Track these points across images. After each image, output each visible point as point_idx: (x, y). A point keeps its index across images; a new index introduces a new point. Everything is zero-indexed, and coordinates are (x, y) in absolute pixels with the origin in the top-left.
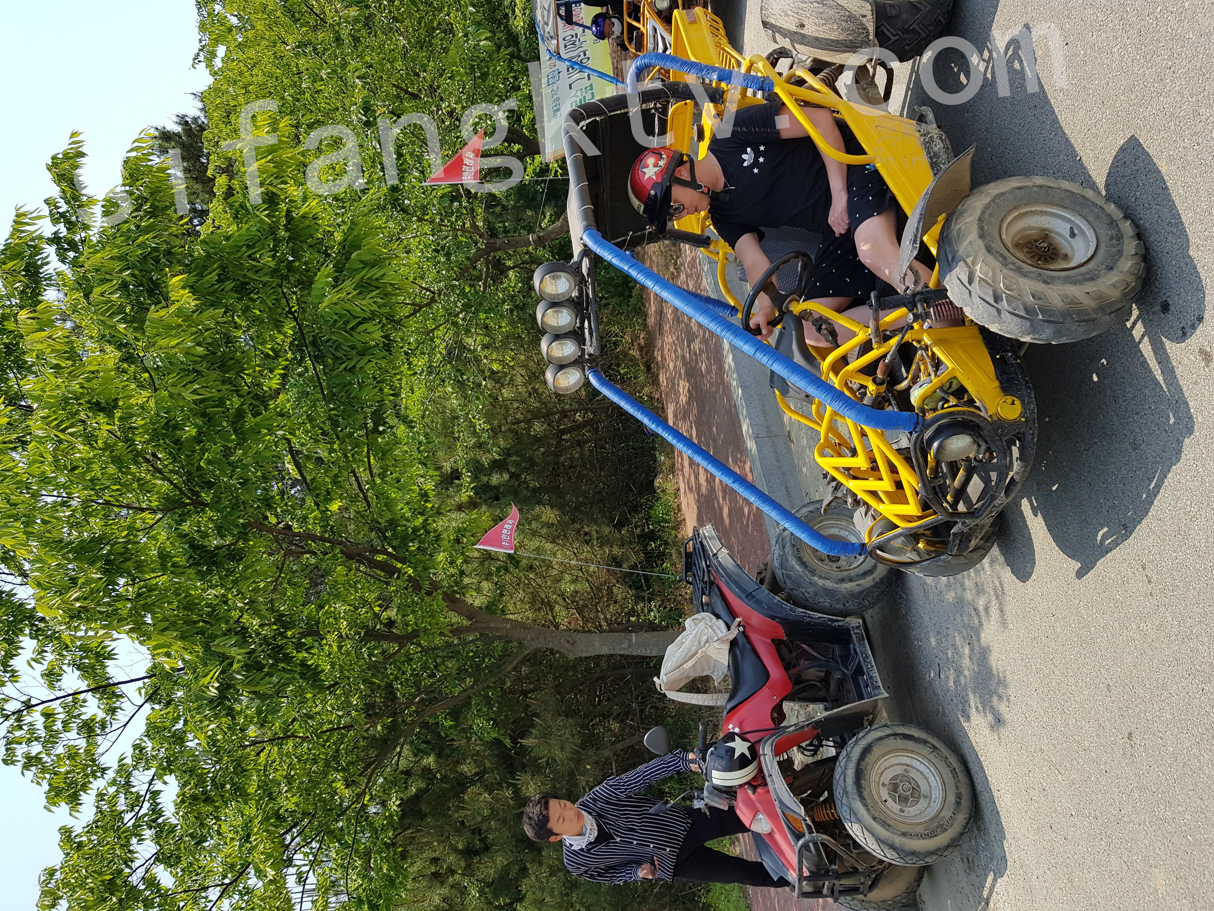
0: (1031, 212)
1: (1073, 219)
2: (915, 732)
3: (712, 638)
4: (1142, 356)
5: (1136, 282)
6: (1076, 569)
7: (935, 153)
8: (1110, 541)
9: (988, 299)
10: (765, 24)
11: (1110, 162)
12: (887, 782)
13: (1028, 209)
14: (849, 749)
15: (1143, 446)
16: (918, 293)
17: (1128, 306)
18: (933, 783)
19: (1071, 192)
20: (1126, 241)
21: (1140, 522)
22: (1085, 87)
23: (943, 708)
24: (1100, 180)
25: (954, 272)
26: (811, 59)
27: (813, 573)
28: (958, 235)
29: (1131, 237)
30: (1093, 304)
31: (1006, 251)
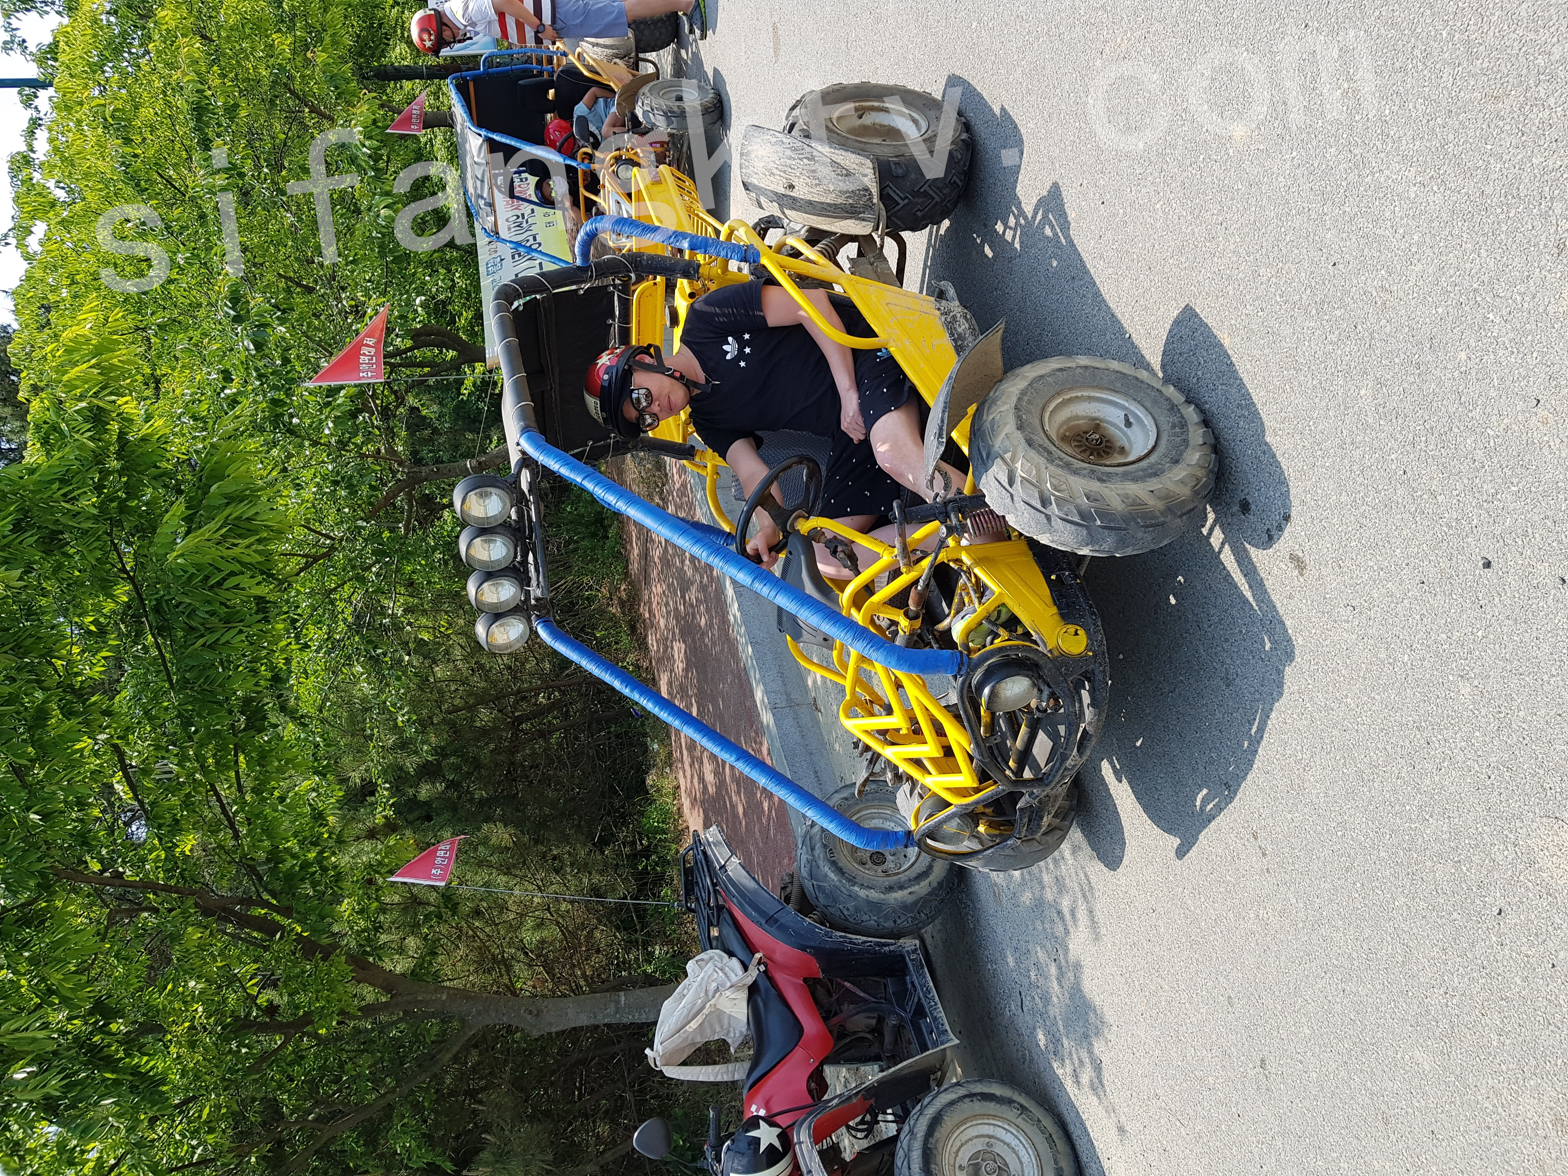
0: (1077, 397)
1: (1127, 405)
2: (997, 1090)
3: (723, 985)
4: (1225, 568)
5: (1207, 477)
6: (1175, 846)
7: (959, 335)
8: (1211, 805)
9: (1033, 503)
10: (746, 186)
11: (1164, 338)
12: (965, 1164)
13: (1073, 394)
14: (912, 1123)
15: (1237, 681)
16: (950, 501)
17: (1201, 507)
18: (1025, 1159)
19: (1122, 373)
20: (1191, 429)
21: (1244, 778)
22: (1127, 252)
23: (1030, 1052)
24: (1155, 359)
25: (990, 472)
26: (806, 228)
27: (852, 881)
28: (992, 427)
29: (1196, 424)
30: (1160, 505)
31: (1050, 445)
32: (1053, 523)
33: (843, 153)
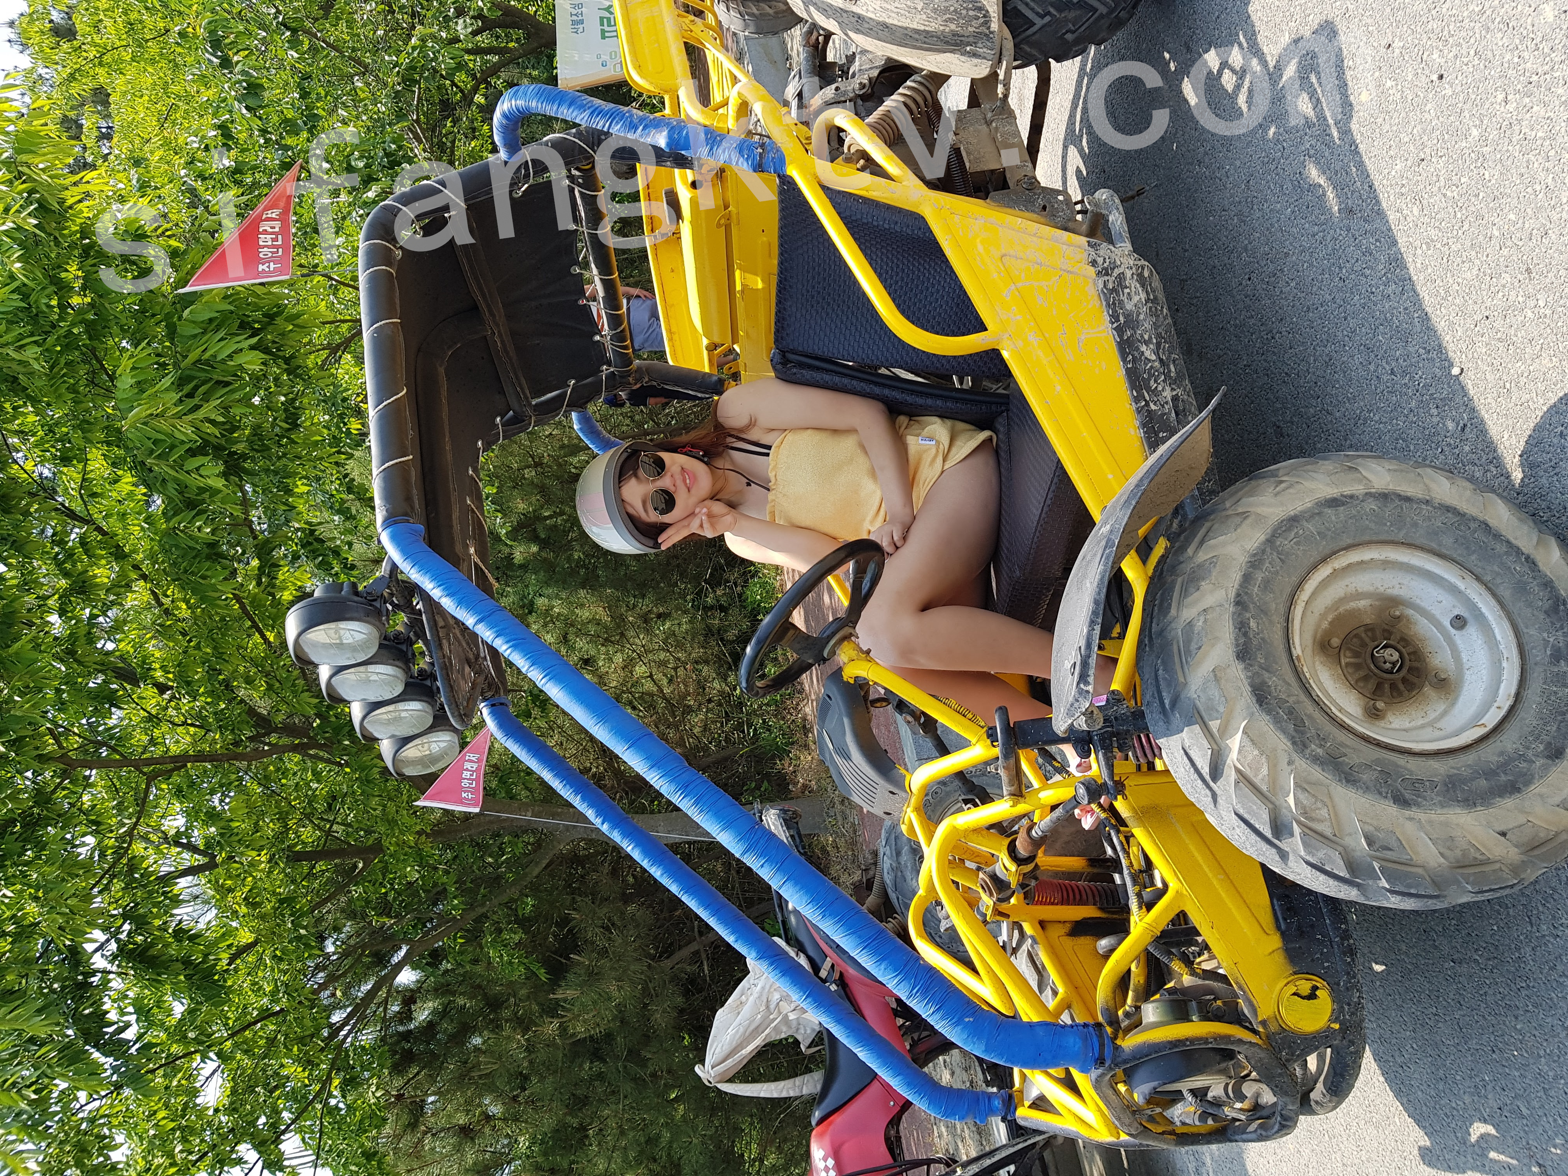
25: (1176, 736)
31: (1303, 697)
32: (1291, 861)
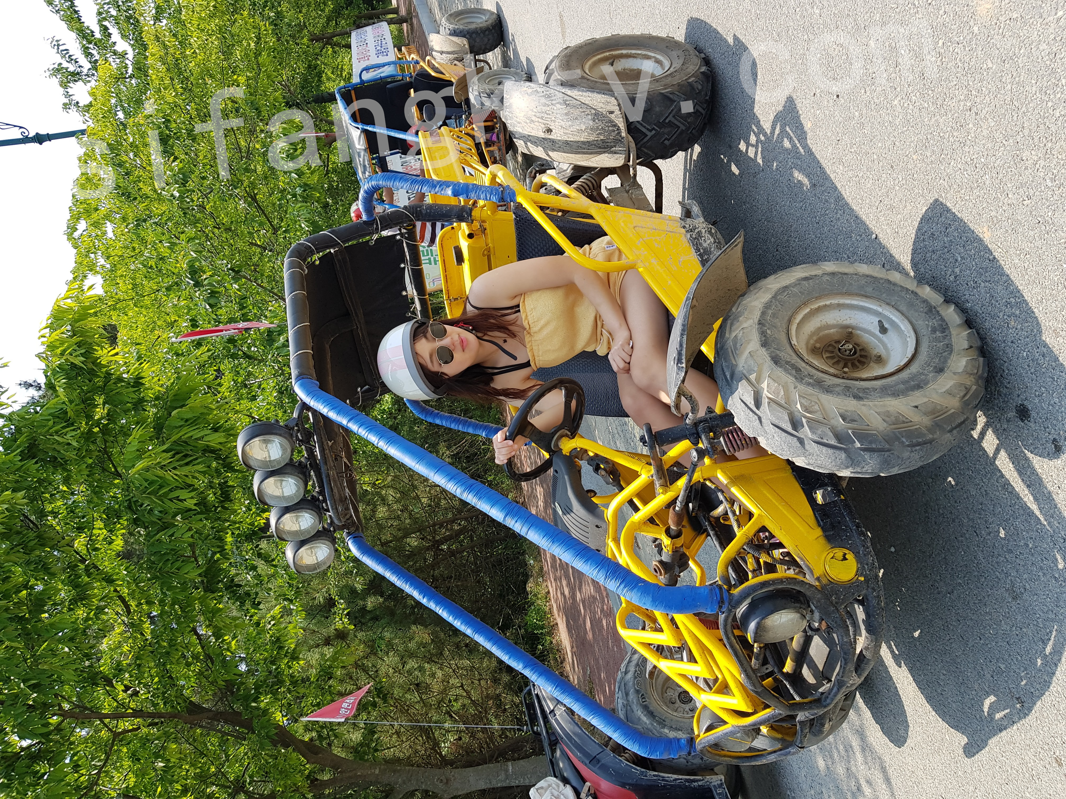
0: (825, 306)
1: (880, 310)
4: (1002, 476)
5: (977, 383)
6: (963, 743)
7: (705, 249)
8: (1001, 714)
9: (784, 426)
11: (913, 236)
13: (821, 303)
15: (1025, 596)
16: (701, 422)
17: (970, 414)
19: (872, 277)
20: (954, 332)
22: (867, 153)
24: (905, 259)
25: (736, 394)
26: (572, 166)
27: (662, 723)
28: (735, 345)
29: (959, 326)
30: (926, 421)
31: (799, 360)
32: (807, 447)
33: (590, 94)
